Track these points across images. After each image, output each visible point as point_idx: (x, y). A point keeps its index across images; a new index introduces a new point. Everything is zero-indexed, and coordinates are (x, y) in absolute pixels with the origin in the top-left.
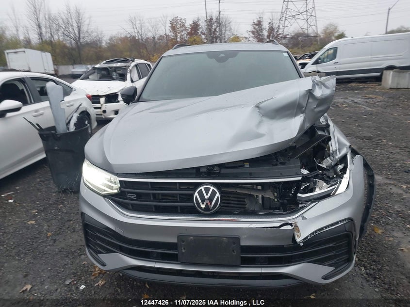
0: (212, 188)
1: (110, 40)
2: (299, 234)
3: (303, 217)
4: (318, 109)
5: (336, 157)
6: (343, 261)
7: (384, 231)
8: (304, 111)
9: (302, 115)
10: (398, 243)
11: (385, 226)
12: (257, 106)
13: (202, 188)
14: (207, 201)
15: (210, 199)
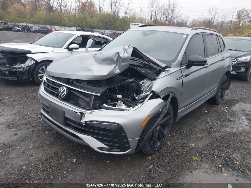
0: (65, 88)
1: (193, 22)
2: (83, 119)
3: (91, 113)
4: (123, 64)
5: (141, 95)
6: (116, 146)
7: (199, 160)
8: (116, 63)
9: (115, 65)
10: (196, 168)
11: (204, 158)
12: (94, 56)
13: (62, 87)
14: (61, 93)
15: (62, 93)
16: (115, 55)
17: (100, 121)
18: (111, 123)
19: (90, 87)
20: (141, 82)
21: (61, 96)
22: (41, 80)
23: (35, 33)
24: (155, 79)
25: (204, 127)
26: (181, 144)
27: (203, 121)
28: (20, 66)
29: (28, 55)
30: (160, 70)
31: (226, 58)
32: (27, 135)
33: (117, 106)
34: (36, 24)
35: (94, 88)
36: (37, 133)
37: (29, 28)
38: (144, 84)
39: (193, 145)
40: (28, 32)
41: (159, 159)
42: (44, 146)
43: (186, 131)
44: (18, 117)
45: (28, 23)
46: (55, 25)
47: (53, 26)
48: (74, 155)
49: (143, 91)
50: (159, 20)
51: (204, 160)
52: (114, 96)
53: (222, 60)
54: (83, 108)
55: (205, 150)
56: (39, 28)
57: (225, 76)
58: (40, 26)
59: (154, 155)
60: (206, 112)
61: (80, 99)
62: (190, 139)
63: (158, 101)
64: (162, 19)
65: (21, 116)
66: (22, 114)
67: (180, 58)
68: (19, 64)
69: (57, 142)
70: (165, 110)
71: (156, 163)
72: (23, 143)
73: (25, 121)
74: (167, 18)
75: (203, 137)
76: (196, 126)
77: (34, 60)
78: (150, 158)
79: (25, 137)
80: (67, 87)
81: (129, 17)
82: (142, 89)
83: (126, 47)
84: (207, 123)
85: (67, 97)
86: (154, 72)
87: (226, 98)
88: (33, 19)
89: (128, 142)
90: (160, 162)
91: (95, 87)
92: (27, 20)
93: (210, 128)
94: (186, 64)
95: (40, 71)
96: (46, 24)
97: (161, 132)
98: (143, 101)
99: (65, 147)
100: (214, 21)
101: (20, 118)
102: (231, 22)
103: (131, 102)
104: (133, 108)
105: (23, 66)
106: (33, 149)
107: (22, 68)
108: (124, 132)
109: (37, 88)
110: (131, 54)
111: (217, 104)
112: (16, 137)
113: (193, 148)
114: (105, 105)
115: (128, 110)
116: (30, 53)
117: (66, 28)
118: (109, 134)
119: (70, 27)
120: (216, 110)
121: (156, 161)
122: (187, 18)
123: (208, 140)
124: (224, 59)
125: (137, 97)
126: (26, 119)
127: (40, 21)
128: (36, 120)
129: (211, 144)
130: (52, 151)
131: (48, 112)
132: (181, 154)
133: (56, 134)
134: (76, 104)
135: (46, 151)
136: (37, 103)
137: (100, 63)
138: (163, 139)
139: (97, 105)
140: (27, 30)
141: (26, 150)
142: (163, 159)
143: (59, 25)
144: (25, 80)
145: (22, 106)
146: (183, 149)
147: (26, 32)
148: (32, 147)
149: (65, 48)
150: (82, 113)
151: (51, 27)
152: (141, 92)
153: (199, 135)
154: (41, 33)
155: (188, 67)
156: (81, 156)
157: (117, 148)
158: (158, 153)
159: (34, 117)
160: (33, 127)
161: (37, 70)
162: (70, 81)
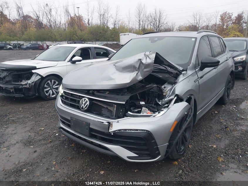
0: (87, 99)
1: (179, 28)
2: (111, 128)
3: (118, 122)
4: (145, 70)
5: (165, 100)
6: (146, 154)
7: (225, 161)
8: (138, 70)
9: (137, 72)
10: (225, 169)
11: (230, 159)
12: (114, 65)
13: (83, 99)
14: (83, 105)
15: (85, 104)
16: (137, 62)
17: (128, 130)
18: (140, 130)
19: (113, 96)
20: (163, 87)
21: (84, 108)
22: (47, 94)
23: (27, 50)
24: (175, 83)
25: (219, 128)
26: (202, 147)
27: (216, 122)
28: (26, 83)
29: (33, 71)
30: (177, 73)
31: (229, 58)
32: (47, 151)
33: (141, 113)
34: (27, 41)
35: (117, 97)
36: (56, 149)
37: (21, 45)
38: (166, 88)
39: (215, 146)
40: (19, 50)
41: (186, 163)
42: (67, 161)
43: (203, 133)
44: (32, 134)
45: (19, 41)
46: (46, 41)
47: (44, 42)
48: (100, 167)
49: (165, 96)
50: (147, 28)
51: (230, 160)
52: (137, 103)
53: (227, 60)
54: (108, 117)
55: (228, 150)
56: (30, 45)
57: (230, 76)
58: (31, 42)
59: (179, 160)
60: (216, 112)
61: (103, 109)
62: (209, 141)
63: (183, 105)
64: (149, 27)
65: (36, 132)
66: (36, 130)
67: (193, 61)
68: (25, 81)
69: (79, 156)
70: (191, 113)
71: (184, 167)
72: (45, 160)
73: (41, 137)
74: (155, 26)
75: (222, 138)
76: (211, 127)
77: (40, 75)
78: (176, 163)
79: (45, 154)
80: (89, 98)
81: (117, 28)
82: (164, 94)
83: (148, 53)
84: (221, 123)
85: (89, 108)
86: (172, 76)
87: (231, 97)
88: (24, 36)
89: (157, 149)
90: (188, 166)
91: (118, 95)
92: (18, 38)
93: (226, 128)
94: (199, 66)
95: (46, 86)
96: (37, 40)
97: (184, 136)
98: (168, 106)
99: (89, 160)
100: (200, 26)
101: (35, 135)
102: (215, 25)
103: (155, 108)
104: (159, 113)
105: (29, 82)
106: (57, 164)
107: (28, 85)
108: (154, 139)
109: (43, 103)
110: (154, 59)
111: (224, 104)
112: (36, 155)
113: (215, 150)
114: (129, 112)
115: (154, 116)
116: (35, 68)
117: (57, 43)
118: (138, 142)
119: (61, 41)
120: (225, 109)
121: (183, 165)
122: (173, 25)
123: (227, 140)
124: (228, 59)
125: (160, 102)
126: (41, 135)
127: (31, 38)
128: (52, 135)
129: (232, 143)
130: (76, 165)
131: (69, 126)
132: (206, 156)
133: (75, 147)
134: (100, 114)
135: (71, 166)
136: (47, 117)
137: (121, 72)
138: (186, 143)
139: (121, 113)
140: (18, 47)
141: (49, 166)
142: (190, 163)
143: (51, 40)
144: (31, 96)
145: (34, 122)
146: (206, 152)
147: (17, 50)
148: (55, 162)
149: (68, 62)
150: (109, 123)
151: (43, 43)
152: (164, 97)
153: (217, 136)
154: (33, 49)
155: (202, 69)
156: (108, 167)
157: (147, 155)
158: (183, 157)
159: (49, 132)
160: (50, 142)
161: (43, 85)
162: (91, 92)
